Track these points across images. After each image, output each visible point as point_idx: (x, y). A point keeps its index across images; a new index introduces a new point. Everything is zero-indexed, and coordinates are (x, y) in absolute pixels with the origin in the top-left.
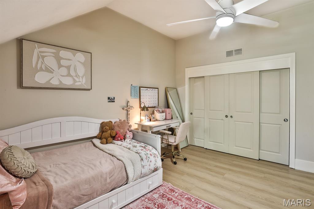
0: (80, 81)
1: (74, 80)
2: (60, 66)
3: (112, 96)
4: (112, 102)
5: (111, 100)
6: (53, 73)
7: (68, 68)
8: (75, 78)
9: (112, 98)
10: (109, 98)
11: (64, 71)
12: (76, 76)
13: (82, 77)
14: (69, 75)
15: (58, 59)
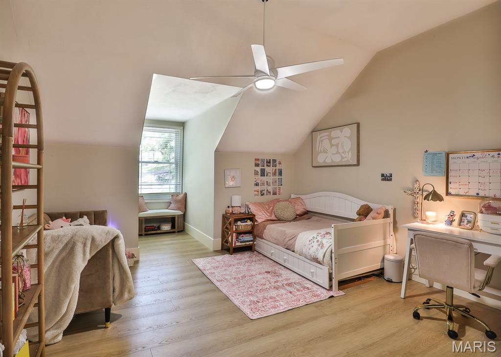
0: (346, 157)
1: (342, 156)
2: (332, 145)
3: (387, 172)
4: (388, 180)
5: (386, 178)
6: (327, 153)
7: (337, 145)
8: (342, 154)
9: (388, 175)
10: (383, 175)
11: (334, 149)
12: (343, 152)
13: (348, 152)
14: (338, 153)
15: (331, 139)
